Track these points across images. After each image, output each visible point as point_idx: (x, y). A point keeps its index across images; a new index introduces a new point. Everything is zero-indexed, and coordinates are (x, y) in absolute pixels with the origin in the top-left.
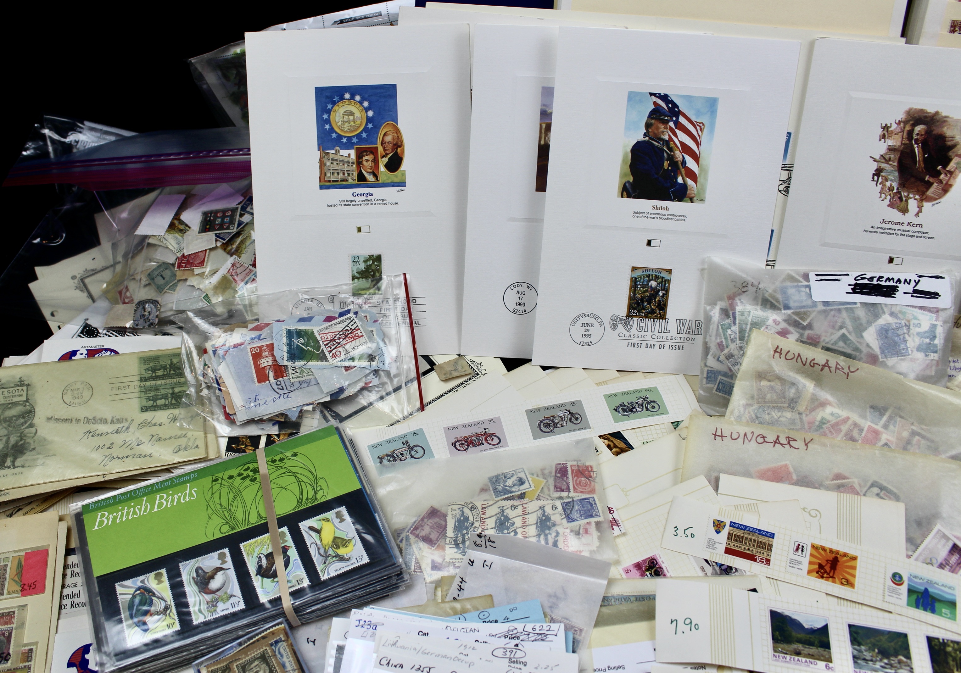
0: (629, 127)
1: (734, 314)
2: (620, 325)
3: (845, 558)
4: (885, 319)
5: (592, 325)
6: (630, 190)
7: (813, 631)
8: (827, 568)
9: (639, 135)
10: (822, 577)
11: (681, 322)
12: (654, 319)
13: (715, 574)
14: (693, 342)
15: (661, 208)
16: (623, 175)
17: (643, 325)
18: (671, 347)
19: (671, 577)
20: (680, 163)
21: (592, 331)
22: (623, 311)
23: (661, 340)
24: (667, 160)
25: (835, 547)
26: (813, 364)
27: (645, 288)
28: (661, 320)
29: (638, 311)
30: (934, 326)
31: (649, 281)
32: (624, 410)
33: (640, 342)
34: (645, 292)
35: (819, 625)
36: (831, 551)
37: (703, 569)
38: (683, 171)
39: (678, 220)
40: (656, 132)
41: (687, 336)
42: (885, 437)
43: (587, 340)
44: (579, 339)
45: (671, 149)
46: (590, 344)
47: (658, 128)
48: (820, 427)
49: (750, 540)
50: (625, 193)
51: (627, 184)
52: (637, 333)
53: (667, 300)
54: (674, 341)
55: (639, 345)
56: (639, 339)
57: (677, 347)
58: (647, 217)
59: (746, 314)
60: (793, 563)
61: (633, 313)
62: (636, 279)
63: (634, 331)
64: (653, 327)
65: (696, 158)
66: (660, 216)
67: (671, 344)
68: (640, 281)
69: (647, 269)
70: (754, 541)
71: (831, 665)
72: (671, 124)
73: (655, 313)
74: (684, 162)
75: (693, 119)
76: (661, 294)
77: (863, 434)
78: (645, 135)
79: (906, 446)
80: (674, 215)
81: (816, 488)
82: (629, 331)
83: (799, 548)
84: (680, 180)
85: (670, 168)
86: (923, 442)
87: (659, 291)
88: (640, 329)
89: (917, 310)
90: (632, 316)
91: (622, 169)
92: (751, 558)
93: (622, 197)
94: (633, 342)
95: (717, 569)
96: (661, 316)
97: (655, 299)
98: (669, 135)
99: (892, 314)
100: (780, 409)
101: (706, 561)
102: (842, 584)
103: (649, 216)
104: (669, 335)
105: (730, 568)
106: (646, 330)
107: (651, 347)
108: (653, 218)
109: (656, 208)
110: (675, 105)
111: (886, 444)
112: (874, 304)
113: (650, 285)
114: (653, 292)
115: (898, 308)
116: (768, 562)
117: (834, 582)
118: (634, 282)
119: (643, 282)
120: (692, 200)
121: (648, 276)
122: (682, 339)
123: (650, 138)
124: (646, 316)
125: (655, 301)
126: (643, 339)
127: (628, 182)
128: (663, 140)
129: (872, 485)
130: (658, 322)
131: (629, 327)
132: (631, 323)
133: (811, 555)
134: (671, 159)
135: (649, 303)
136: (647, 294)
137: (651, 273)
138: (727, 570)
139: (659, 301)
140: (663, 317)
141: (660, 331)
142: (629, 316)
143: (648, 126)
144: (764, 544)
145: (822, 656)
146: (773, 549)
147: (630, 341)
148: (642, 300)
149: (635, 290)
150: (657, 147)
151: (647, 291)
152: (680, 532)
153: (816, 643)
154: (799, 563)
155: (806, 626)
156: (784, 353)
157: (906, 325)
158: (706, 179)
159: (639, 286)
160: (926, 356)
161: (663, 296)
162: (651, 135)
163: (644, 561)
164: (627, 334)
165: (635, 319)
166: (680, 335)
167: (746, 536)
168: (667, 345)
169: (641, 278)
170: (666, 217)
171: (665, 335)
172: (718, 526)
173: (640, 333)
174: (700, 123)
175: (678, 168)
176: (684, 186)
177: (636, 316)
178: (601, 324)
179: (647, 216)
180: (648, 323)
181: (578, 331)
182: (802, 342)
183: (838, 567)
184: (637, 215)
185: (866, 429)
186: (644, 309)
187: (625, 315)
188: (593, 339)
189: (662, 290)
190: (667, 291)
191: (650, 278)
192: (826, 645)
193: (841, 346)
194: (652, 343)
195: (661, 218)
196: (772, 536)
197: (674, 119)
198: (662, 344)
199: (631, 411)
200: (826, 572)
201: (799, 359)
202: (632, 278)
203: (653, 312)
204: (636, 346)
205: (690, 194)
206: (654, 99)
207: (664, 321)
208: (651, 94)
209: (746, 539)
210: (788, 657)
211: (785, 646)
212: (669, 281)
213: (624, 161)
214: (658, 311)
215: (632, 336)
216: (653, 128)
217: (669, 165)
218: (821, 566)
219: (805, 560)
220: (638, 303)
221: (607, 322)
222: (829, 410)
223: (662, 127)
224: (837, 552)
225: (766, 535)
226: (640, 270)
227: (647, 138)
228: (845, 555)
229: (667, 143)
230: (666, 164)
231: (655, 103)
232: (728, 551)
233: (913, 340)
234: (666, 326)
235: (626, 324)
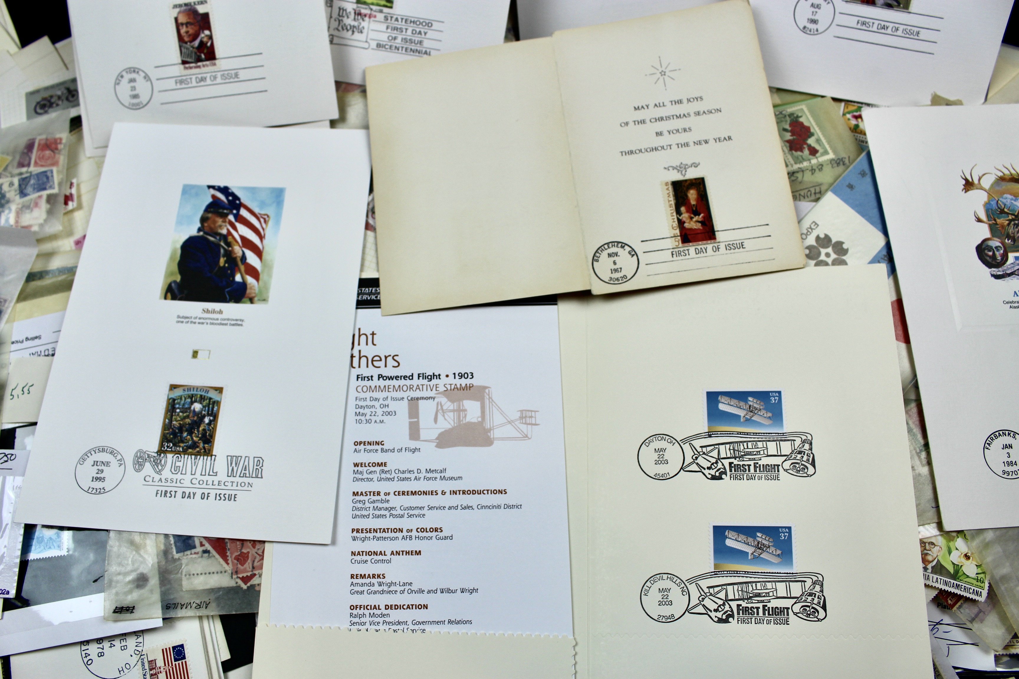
0: (181, 220)
2: (147, 465)
5: (107, 464)
6: (176, 291)
9: (192, 230)
11: (233, 460)
12: (196, 455)
14: (250, 488)
15: (214, 312)
16: (169, 274)
17: (178, 464)
18: (218, 497)
20: (239, 260)
21: (107, 473)
22: (153, 445)
23: (204, 486)
24: (224, 256)
27: (186, 412)
28: (205, 457)
29: (174, 445)
31: (192, 403)
33: (174, 489)
34: (185, 418)
38: (242, 268)
39: (233, 325)
40: (212, 226)
41: (240, 480)
43: (98, 485)
44: (88, 484)
45: (229, 244)
46: (102, 492)
47: (215, 222)
50: (169, 295)
51: (173, 285)
52: (170, 476)
53: (214, 429)
54: (223, 487)
55: (173, 493)
56: (174, 484)
57: (227, 496)
58: (195, 323)
61: (168, 447)
62: (174, 400)
63: (166, 473)
64: (194, 468)
65: (259, 253)
66: (212, 321)
67: (218, 492)
68: (179, 404)
69: (189, 388)
72: (231, 218)
73: (198, 447)
74: (244, 257)
75: (257, 210)
76: (207, 420)
78: (199, 230)
80: (228, 320)
82: (159, 472)
84: (238, 278)
85: (227, 265)
87: (204, 416)
88: (176, 470)
90: (165, 452)
91: (168, 266)
93: (165, 298)
94: (164, 489)
96: (205, 451)
97: (199, 427)
98: (228, 230)
103: (197, 321)
104: (216, 479)
106: (184, 472)
107: (189, 497)
108: (203, 323)
109: (208, 311)
110: (236, 198)
113: (192, 408)
114: (195, 418)
118: (172, 406)
119: (184, 405)
120: (251, 301)
121: (191, 397)
122: (235, 484)
123: (205, 233)
124: (185, 452)
125: (198, 431)
126: (179, 484)
127: (175, 282)
128: (220, 235)
130: (201, 460)
131: (160, 467)
132: (163, 462)
134: (229, 255)
135: (190, 433)
136: (188, 421)
137: (195, 392)
139: (204, 430)
140: (208, 453)
141: (203, 473)
142: (160, 452)
143: (203, 220)
147: (160, 489)
148: (181, 429)
149: (172, 416)
150: (212, 242)
151: (188, 417)
158: (270, 276)
159: (178, 410)
161: (209, 424)
162: (207, 229)
164: (157, 477)
165: (170, 456)
166: (232, 479)
168: (213, 493)
169: (181, 399)
170: (219, 322)
171: (210, 479)
173: (175, 477)
174: (265, 215)
175: (236, 265)
176: (243, 286)
177: (171, 452)
178: (121, 463)
179: (194, 321)
180: (187, 461)
181: (88, 473)
184: (182, 320)
186: (183, 442)
187: (156, 450)
188: (107, 485)
189: (209, 415)
190: (215, 416)
191: (193, 399)
194: (192, 491)
195: (212, 324)
197: (235, 212)
198: (206, 492)
202: (169, 399)
203: (194, 445)
204: (168, 495)
205: (250, 294)
206: (212, 191)
207: (209, 458)
208: (209, 187)
212: (218, 403)
213: (172, 258)
214: (201, 445)
215: (163, 480)
216: (210, 222)
217: (226, 262)
220: (174, 434)
221: (129, 460)
223: (220, 221)
226: (181, 389)
227: (201, 233)
229: (224, 238)
230: (222, 261)
231: (213, 196)
234: (212, 467)
235: (157, 463)
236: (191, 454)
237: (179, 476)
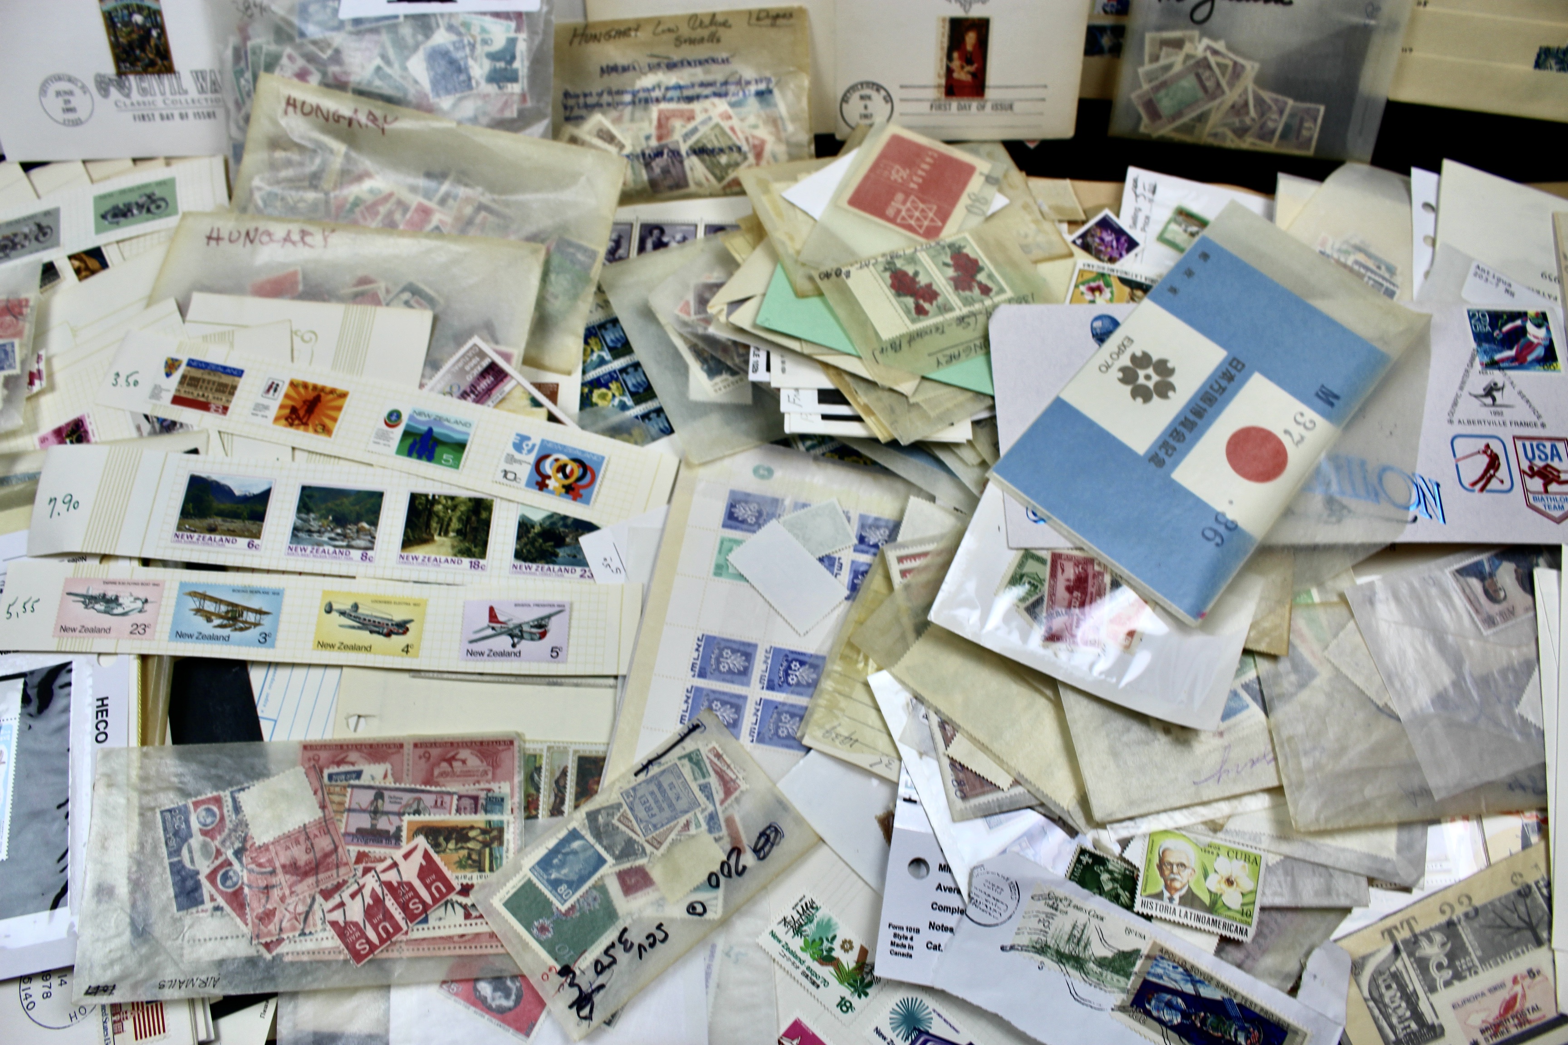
1: (246, 53)
3: (331, 396)
4: (441, 38)
5: (71, 93)
7: (246, 499)
8: (302, 413)
10: (291, 425)
11: (199, 75)
12: (158, 74)
13: (154, 433)
17: (145, 85)
18: (197, 115)
19: (96, 443)
21: (75, 102)
22: (108, 67)
23: (179, 106)
25: (321, 382)
26: (338, 118)
27: (128, 26)
28: (169, 75)
29: (133, 64)
30: (512, 42)
31: (131, 14)
32: (115, 216)
33: (150, 112)
34: (130, 32)
35: (257, 490)
36: (315, 387)
37: (139, 428)
41: (214, 96)
42: (437, 218)
43: (71, 116)
44: (61, 116)
46: (77, 123)
48: (351, 210)
49: (209, 382)
52: (140, 99)
53: (166, 42)
54: (197, 104)
55: (150, 116)
56: (148, 107)
57: (205, 114)
59: (258, 51)
60: (259, 408)
61: (125, 68)
62: (110, 13)
63: (136, 96)
64: (161, 87)
67: (196, 111)
68: (117, 17)
70: (214, 383)
71: (256, 542)
73: (156, 64)
76: (154, 33)
77: (408, 216)
79: (464, 226)
81: (324, 300)
82: (128, 96)
83: (273, 387)
86: (491, 219)
87: (150, 29)
88: (144, 92)
89: (488, 19)
90: (125, 74)
92: (204, 406)
94: (140, 113)
95: (157, 426)
96: (166, 68)
97: (149, 42)
99: (451, 28)
100: (298, 188)
101: (146, 417)
102: (316, 431)
104: (189, 97)
105: (174, 424)
106: (152, 93)
107: (168, 118)
111: (437, 228)
112: (424, 16)
113: (134, 21)
114: (142, 32)
115: (461, 18)
116: (225, 409)
117: (306, 430)
118: (110, 20)
119: (123, 17)
121: (127, 7)
124: (145, 71)
125: (150, 46)
126: (152, 107)
129: (404, 290)
130: (166, 79)
131: (126, 90)
132: (127, 84)
133: (287, 396)
135: (143, 50)
136: (134, 36)
137: (129, 2)
138: (168, 427)
139: (155, 44)
140: (170, 70)
141: (173, 92)
142: (120, 73)
144: (226, 386)
145: (248, 530)
146: (238, 393)
147: (136, 113)
148: (131, 46)
149: (115, 32)
151: (132, 31)
152: (122, 380)
153: (245, 514)
154: (266, 408)
155: (237, 492)
156: (299, 105)
157: (469, 43)
159: (119, 25)
160: (500, 88)
161: (159, 37)
163: (68, 425)
164: (128, 101)
165: (132, 78)
166: (203, 96)
167: (207, 377)
168: (191, 113)
169: (117, 11)
171: (183, 98)
172: (171, 366)
173: (145, 99)
177: (131, 72)
178: (84, 89)
180: (151, 81)
181: (55, 105)
182: (327, 85)
183: (317, 411)
185: (414, 206)
186: (139, 61)
187: (114, 72)
188: (82, 114)
189: (154, 27)
190: (162, 28)
191: (130, 9)
192: (259, 516)
193: (379, 85)
194: (169, 112)
196: (240, 373)
198: (183, 111)
199: (125, 215)
200: (298, 418)
201: (319, 114)
202: (103, 13)
203: (152, 64)
204: (146, 118)
207: (173, 76)
209: (204, 381)
210: (196, 535)
211: (197, 522)
212: (159, 12)
214: (159, 62)
215: (135, 104)
218: (294, 410)
219: (275, 403)
220: (126, 52)
221: (92, 86)
222: (367, 185)
224: (323, 389)
225: (232, 374)
228: (332, 391)
232: (177, 400)
233: (481, 66)
234: (180, 85)
235: (121, 87)
236: (153, 73)
237: (149, 98)
